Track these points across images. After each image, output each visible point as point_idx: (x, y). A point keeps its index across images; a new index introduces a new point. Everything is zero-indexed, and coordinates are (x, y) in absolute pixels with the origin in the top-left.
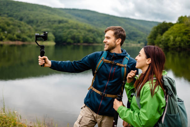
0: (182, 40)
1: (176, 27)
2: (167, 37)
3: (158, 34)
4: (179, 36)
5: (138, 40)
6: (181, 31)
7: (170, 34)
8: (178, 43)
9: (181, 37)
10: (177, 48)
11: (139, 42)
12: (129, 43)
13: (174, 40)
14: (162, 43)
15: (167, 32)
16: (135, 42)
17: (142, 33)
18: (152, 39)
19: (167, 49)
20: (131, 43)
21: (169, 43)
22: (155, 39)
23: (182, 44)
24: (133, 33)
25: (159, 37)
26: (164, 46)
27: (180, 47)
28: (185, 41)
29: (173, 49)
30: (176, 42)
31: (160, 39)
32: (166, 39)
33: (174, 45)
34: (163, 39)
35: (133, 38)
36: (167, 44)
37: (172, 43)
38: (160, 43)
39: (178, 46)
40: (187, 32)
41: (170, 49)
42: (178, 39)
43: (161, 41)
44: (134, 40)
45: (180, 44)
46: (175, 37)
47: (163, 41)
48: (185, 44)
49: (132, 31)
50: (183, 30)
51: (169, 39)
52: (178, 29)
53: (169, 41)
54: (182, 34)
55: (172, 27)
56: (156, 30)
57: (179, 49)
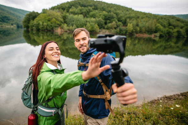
0: (48, 25)
1: (42, 16)
2: (37, 22)
3: (31, 19)
4: (45, 22)
5: (11, 23)
6: (46, 19)
7: (39, 20)
8: (45, 27)
9: (47, 23)
10: (45, 30)
11: (12, 25)
12: (3, 25)
13: (43, 24)
14: (35, 26)
15: (36, 19)
16: (8, 24)
17: (13, 18)
18: (26, 23)
19: (38, 30)
20: (5, 25)
21: (40, 26)
22: (29, 23)
23: (48, 27)
24: (5, 17)
25: (31, 22)
26: (37, 28)
27: (47, 29)
28: (49, 26)
29: (42, 30)
30: (44, 26)
31: (33, 23)
32: (37, 23)
33: (43, 28)
34: (35, 23)
35: (6, 21)
36: (38, 27)
37: (41, 26)
38: (33, 26)
39: (45, 28)
40: (49, 19)
41: (40, 30)
42: (45, 24)
43: (33, 24)
44: (7, 22)
45: (47, 27)
46: (43, 23)
47: (35, 24)
48: (49, 27)
49: (5, 15)
50: (47, 18)
51: (39, 24)
52: (43, 17)
53: (39, 25)
54: (47, 21)
55: (39, 16)
56: (28, 16)
57: (46, 30)
